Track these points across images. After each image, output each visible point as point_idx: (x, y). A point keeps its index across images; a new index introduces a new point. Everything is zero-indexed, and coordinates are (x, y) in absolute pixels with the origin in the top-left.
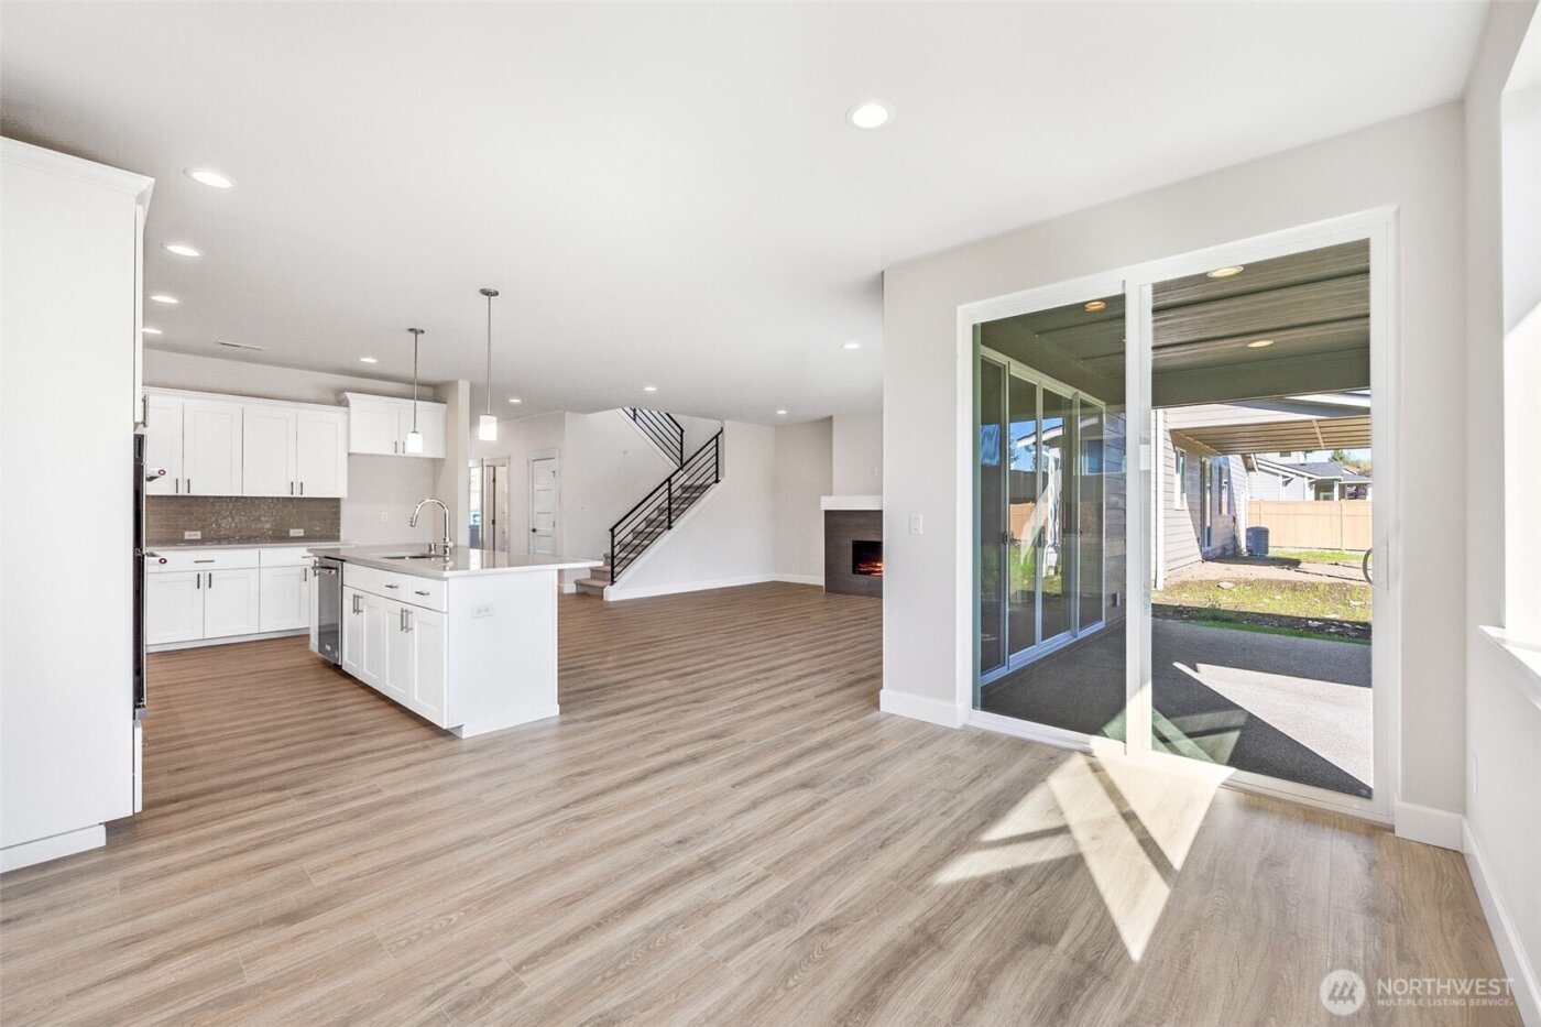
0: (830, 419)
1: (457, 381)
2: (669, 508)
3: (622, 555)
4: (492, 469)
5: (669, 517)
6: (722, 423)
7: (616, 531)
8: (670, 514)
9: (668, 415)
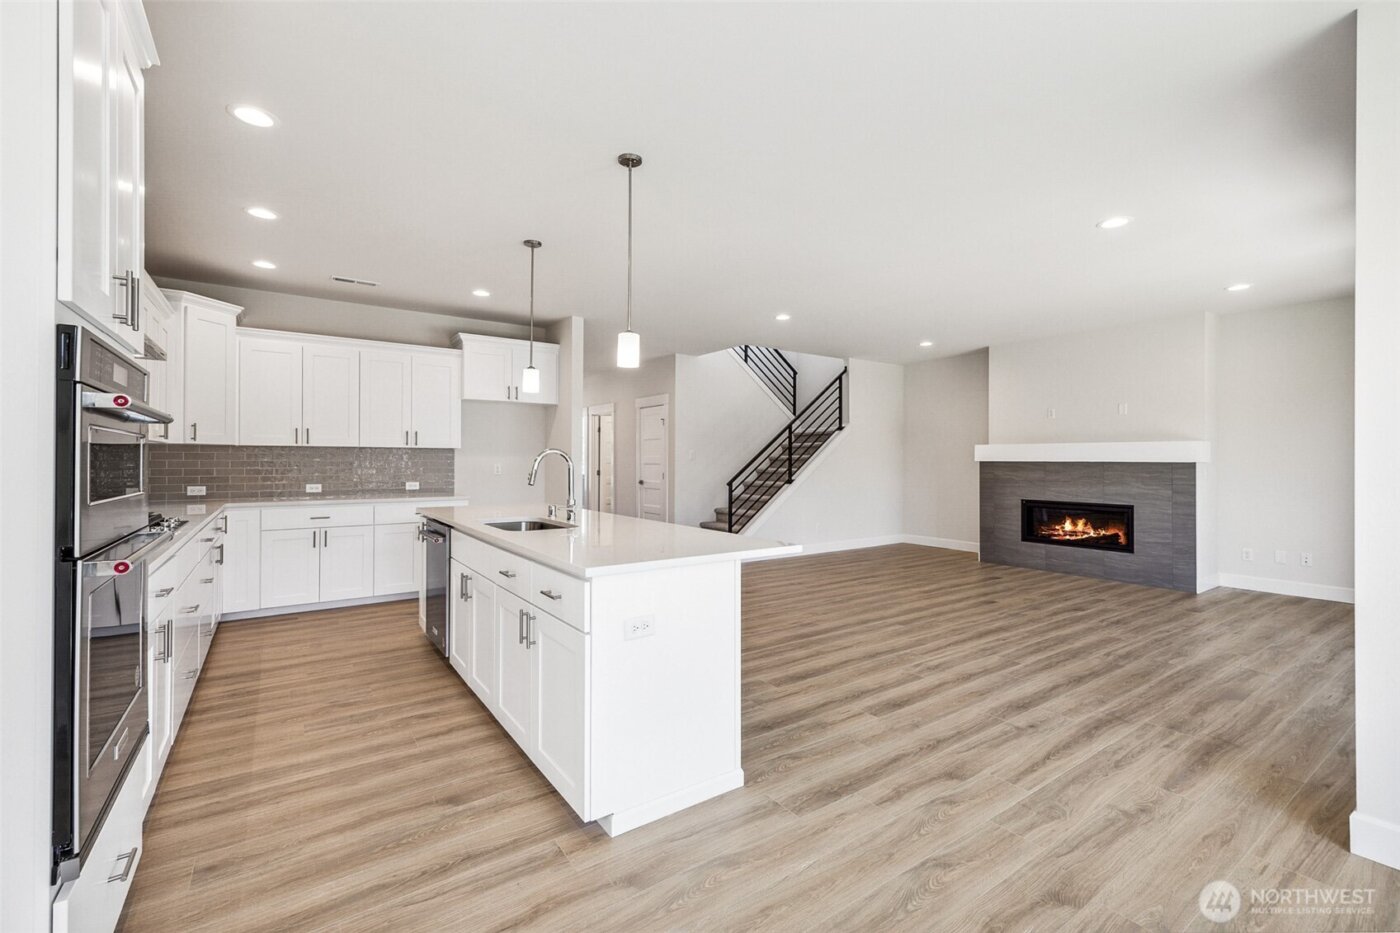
0: (984, 353)
1: (570, 317)
2: (790, 459)
3: (741, 511)
4: (597, 418)
5: (790, 469)
6: (847, 360)
7: (735, 484)
8: (791, 466)
9: (776, 351)
